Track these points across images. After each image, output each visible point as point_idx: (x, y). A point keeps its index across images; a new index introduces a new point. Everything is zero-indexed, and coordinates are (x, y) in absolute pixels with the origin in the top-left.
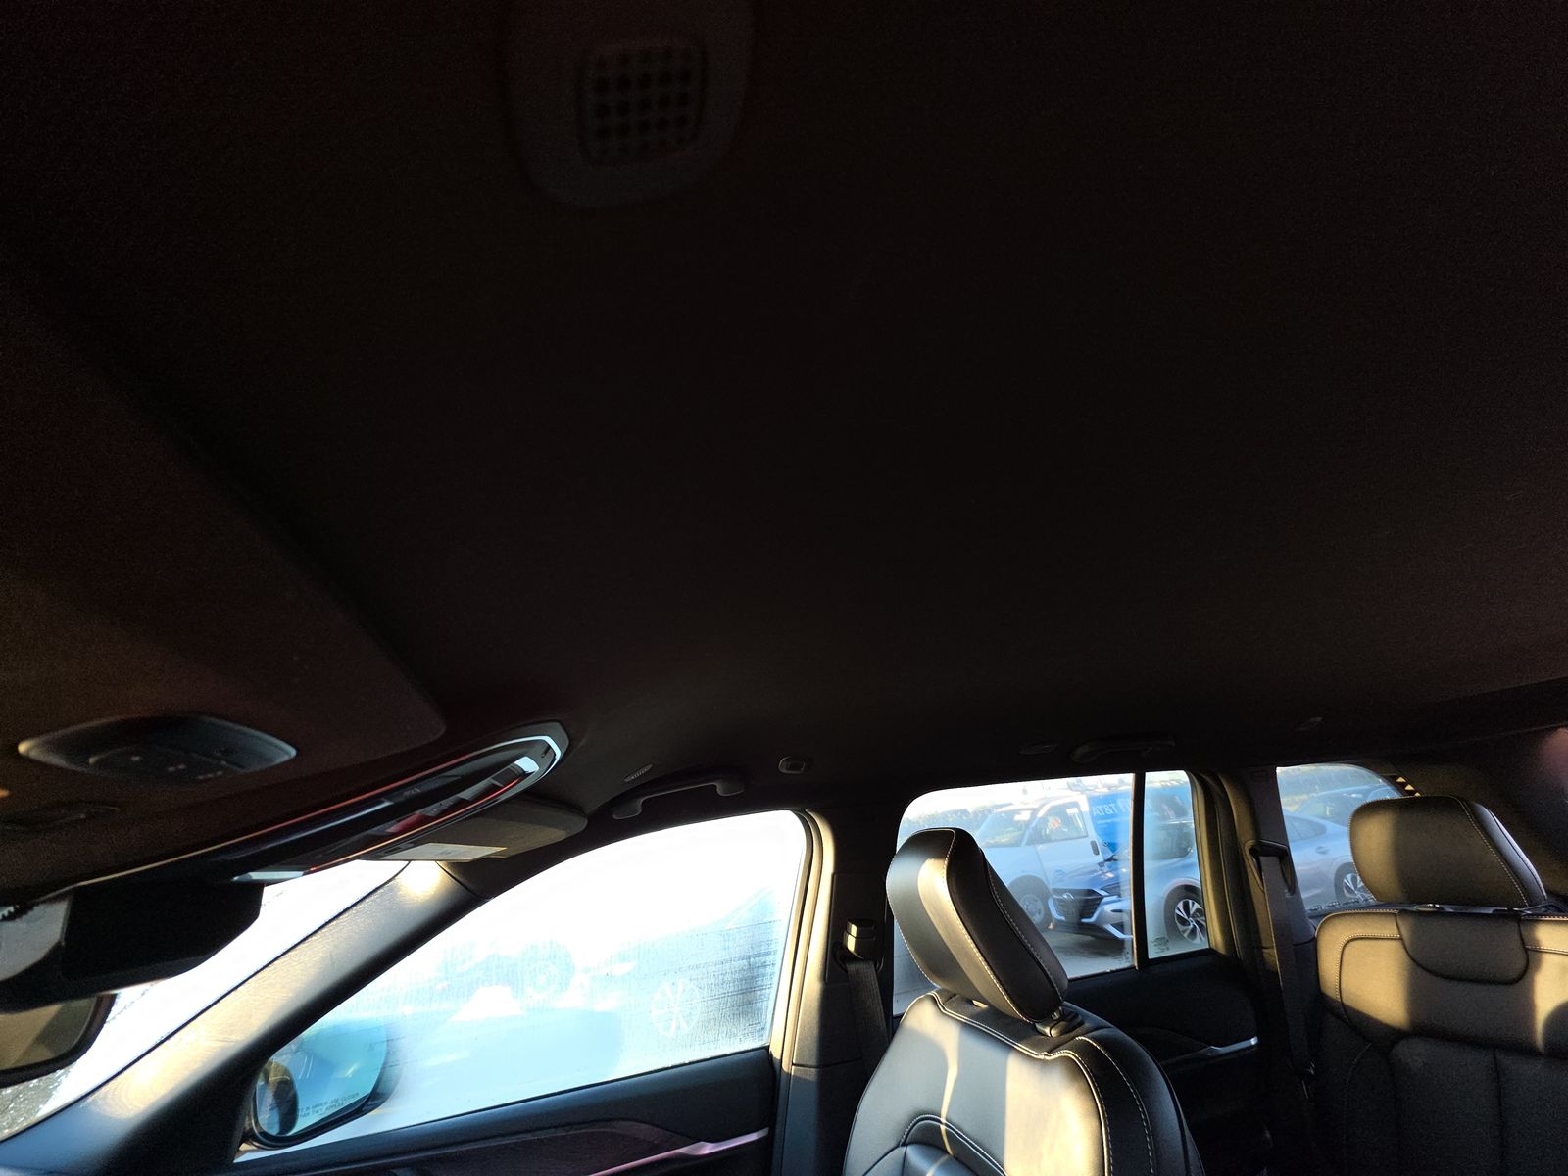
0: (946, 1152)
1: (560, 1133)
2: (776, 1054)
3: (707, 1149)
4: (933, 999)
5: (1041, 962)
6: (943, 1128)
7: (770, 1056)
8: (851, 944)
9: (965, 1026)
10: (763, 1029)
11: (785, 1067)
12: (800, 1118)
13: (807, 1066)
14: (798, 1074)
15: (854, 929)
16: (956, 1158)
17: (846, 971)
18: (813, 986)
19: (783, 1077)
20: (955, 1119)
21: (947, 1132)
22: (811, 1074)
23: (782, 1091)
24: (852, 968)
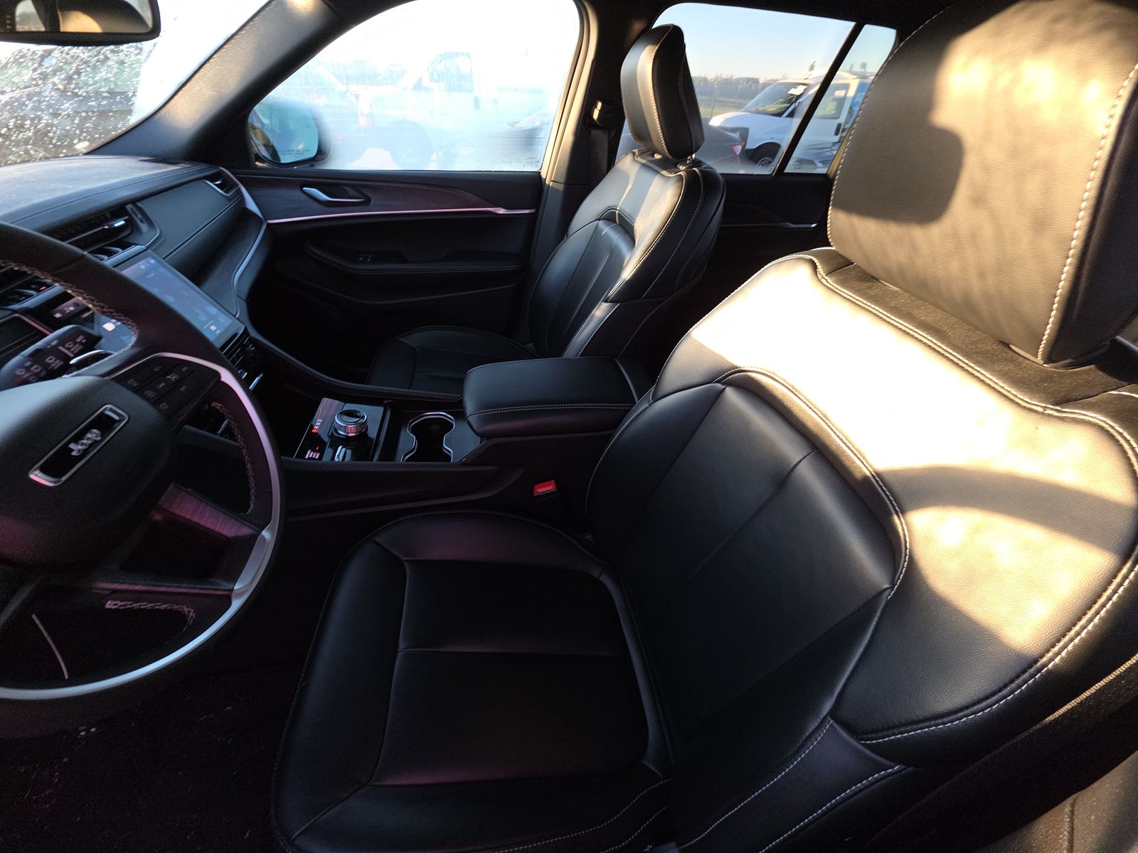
0: (616, 222)
1: (426, 188)
2: (543, 176)
3: (502, 211)
4: (634, 154)
5: (692, 134)
6: (617, 212)
7: (540, 176)
8: (596, 115)
9: (644, 165)
10: (538, 162)
11: (547, 182)
12: (552, 207)
13: (559, 183)
14: (554, 186)
15: (599, 105)
16: (620, 225)
17: (590, 133)
18: (569, 138)
19: (546, 188)
20: (623, 208)
21: (619, 214)
22: (561, 187)
23: (545, 192)
24: (594, 132)
